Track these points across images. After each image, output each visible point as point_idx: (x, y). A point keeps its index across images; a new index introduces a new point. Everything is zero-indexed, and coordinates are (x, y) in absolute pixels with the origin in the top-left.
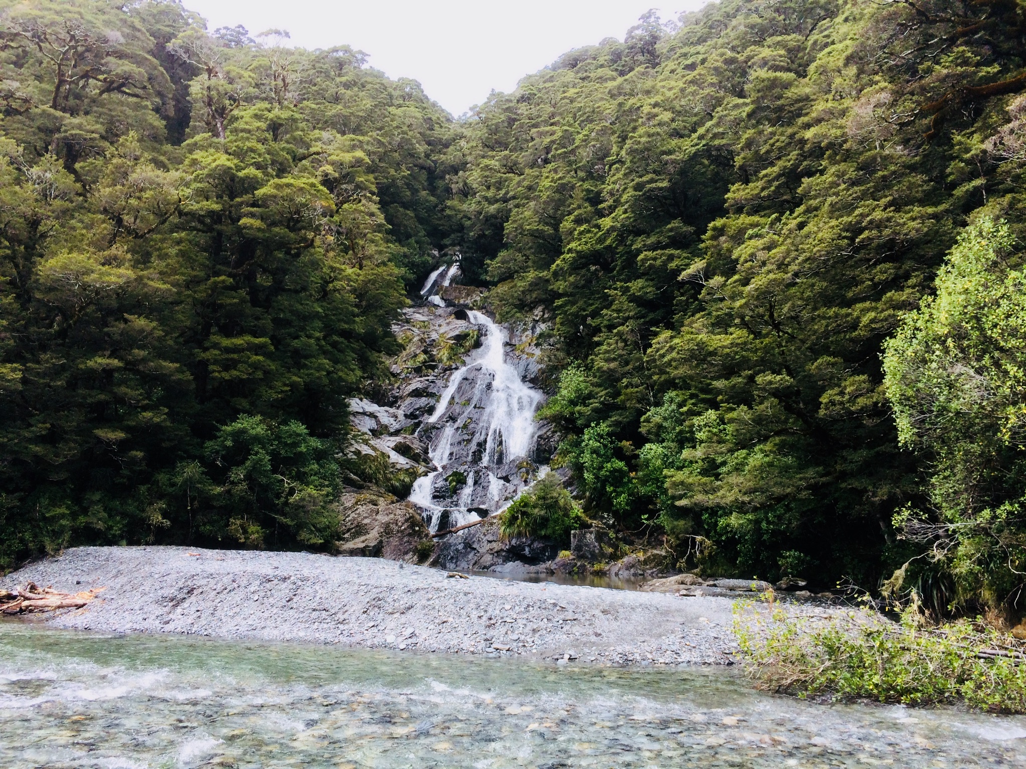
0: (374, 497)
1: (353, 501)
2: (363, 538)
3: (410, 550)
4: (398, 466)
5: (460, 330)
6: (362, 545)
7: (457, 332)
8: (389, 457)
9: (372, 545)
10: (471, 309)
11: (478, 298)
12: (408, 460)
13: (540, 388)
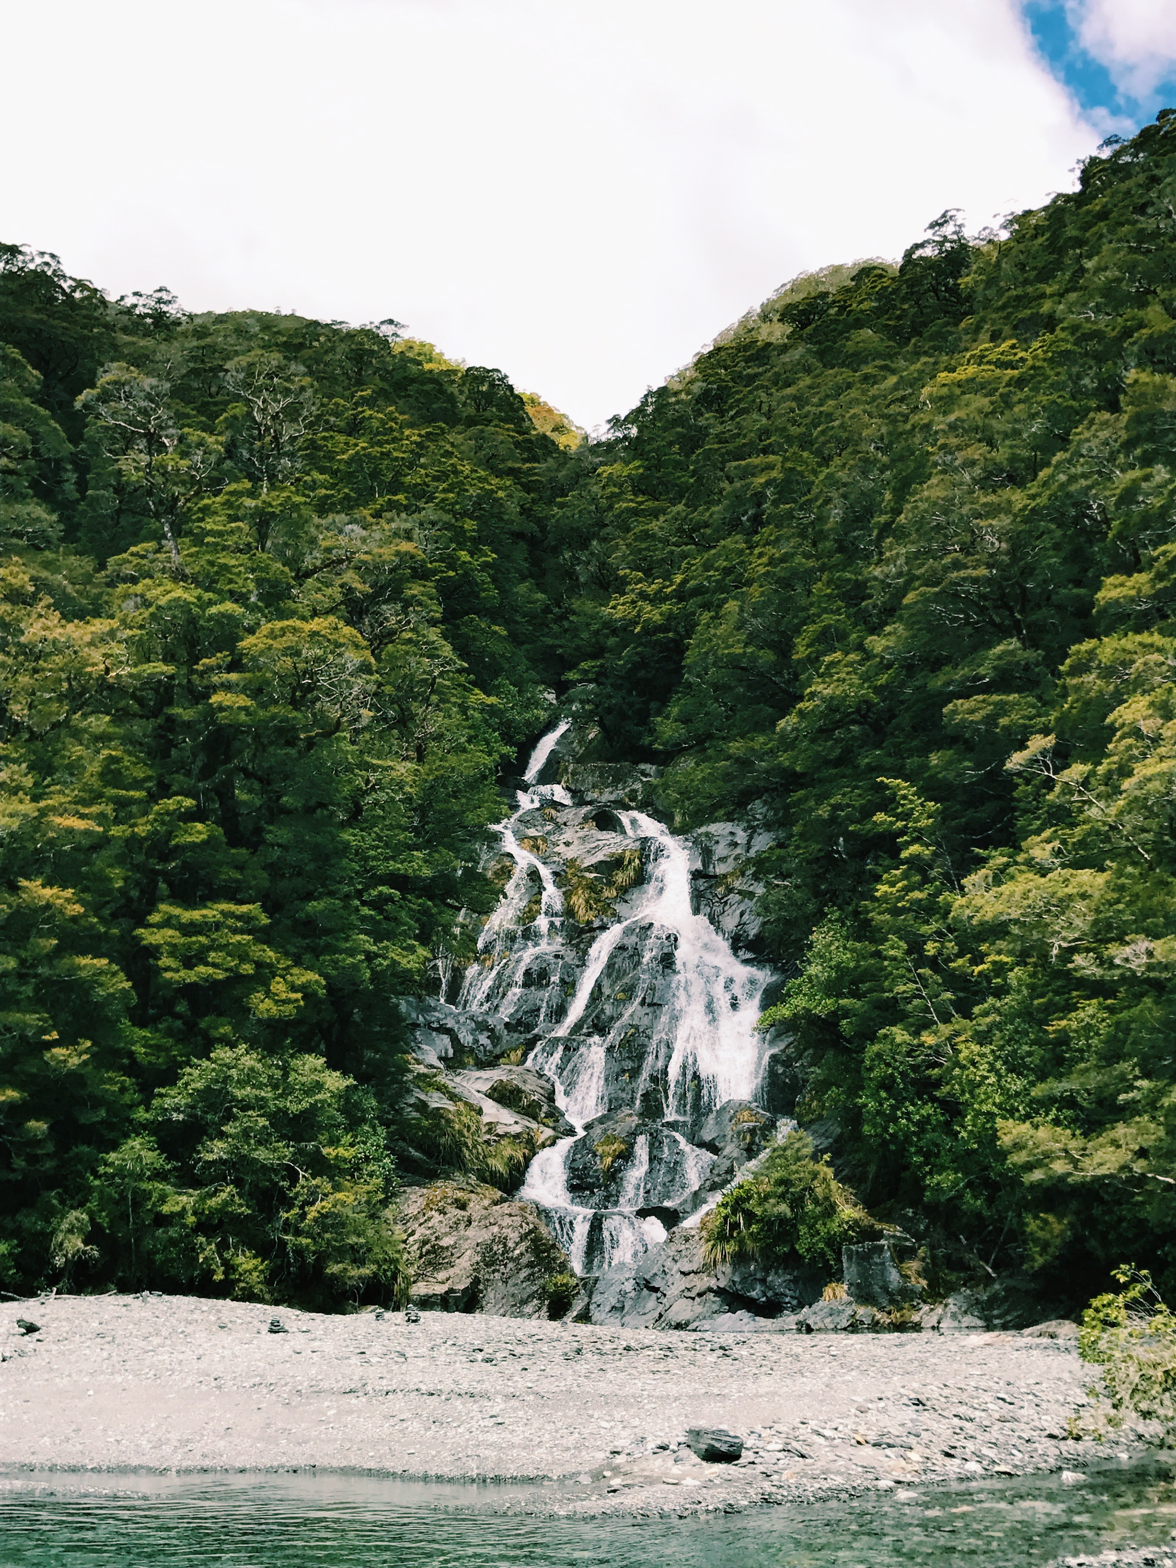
0: (459, 1194)
1: (422, 1202)
2: (441, 1275)
3: (531, 1297)
4: (500, 1130)
5: (607, 851)
6: (441, 1289)
7: (600, 857)
8: (480, 1112)
9: (462, 1287)
10: (627, 808)
11: (638, 786)
12: (517, 1117)
13: (769, 961)
